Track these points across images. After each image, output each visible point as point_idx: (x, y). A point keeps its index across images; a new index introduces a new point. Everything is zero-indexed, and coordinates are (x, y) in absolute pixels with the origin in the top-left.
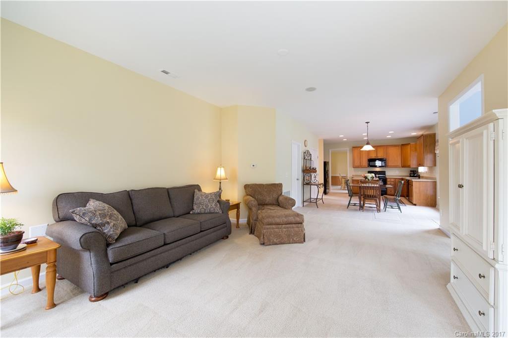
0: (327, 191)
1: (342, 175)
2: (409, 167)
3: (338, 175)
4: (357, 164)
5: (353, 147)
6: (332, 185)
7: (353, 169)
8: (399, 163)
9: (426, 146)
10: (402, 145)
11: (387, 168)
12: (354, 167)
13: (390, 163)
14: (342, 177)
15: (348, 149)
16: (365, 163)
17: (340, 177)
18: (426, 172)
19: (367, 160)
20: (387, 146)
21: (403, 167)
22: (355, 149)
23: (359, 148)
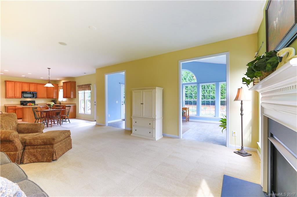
2: (52, 98)
5: (6, 81)
8: (45, 95)
13: (39, 95)
16: (19, 94)
18: (66, 101)
19: (21, 92)
20: (37, 84)
21: (48, 98)
22: (9, 83)
23: (13, 82)
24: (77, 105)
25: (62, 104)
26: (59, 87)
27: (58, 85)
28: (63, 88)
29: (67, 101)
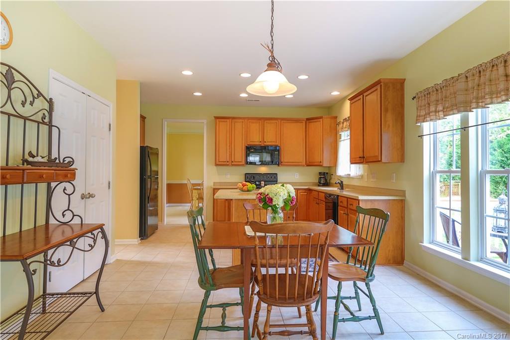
0: (151, 221)
1: (193, 182)
2: (320, 165)
3: (185, 182)
4: (224, 157)
5: (216, 118)
6: (169, 201)
7: (215, 167)
8: (301, 158)
9: (386, 110)
10: (308, 119)
11: (281, 168)
12: (216, 165)
13: (285, 157)
14: (194, 185)
15: (205, 121)
16: (239, 154)
17: (189, 187)
18: (362, 176)
19: (244, 148)
20: (282, 119)
21: (308, 166)
22: (221, 123)
23: (228, 120)
24: (409, 197)
25: (348, 186)
26: (338, 124)
27: (336, 118)
28: (350, 128)
29: (366, 177)
